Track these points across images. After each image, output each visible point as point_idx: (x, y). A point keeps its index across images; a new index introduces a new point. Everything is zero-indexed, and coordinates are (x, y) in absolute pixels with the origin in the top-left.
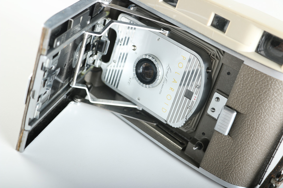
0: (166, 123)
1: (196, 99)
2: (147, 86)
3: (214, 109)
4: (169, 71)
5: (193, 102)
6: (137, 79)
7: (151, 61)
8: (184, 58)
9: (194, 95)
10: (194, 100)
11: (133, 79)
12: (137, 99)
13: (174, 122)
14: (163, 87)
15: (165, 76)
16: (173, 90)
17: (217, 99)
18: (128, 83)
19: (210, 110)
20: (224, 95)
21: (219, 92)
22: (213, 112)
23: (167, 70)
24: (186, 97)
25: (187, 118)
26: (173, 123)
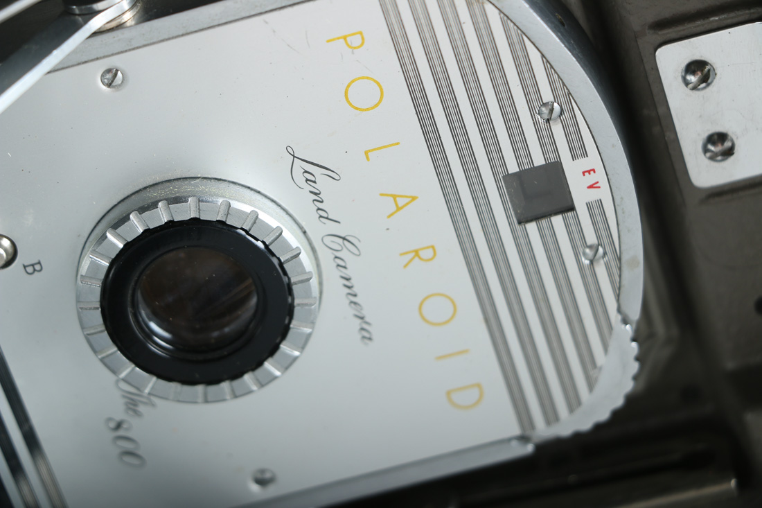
0: (529, 448)
1: (600, 176)
2: (270, 373)
3: (718, 138)
4: (323, 183)
5: (596, 209)
6: (174, 387)
7: (182, 223)
8: (356, 41)
9: (573, 171)
10: (593, 195)
11: (137, 413)
12: (255, 488)
13: (574, 402)
14: (355, 290)
15: (317, 230)
16: (427, 254)
17: (694, 73)
18: (128, 459)
19: (703, 160)
20: (715, 25)
21: (674, 36)
22: (729, 153)
23: (308, 188)
24: (536, 218)
25: (635, 312)
26: (571, 410)
